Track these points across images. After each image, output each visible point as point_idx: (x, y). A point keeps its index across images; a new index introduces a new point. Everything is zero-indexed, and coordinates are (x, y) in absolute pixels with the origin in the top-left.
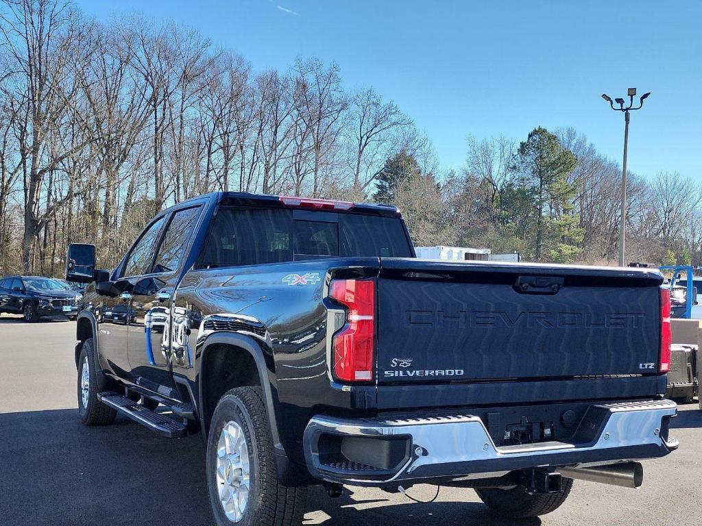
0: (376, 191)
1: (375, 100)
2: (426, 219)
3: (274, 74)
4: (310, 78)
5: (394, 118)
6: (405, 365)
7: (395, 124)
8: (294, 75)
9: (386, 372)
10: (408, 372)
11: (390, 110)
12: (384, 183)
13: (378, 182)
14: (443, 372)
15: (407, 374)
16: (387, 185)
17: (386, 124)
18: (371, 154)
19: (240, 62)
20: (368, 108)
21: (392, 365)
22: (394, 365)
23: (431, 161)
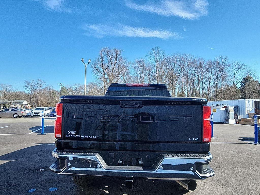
0: (240, 86)
1: (238, 63)
2: (255, 93)
3: (211, 61)
4: (220, 60)
5: (244, 67)
6: (73, 133)
7: (244, 68)
8: (216, 60)
9: (66, 135)
10: (74, 136)
11: (243, 65)
12: (243, 84)
13: (241, 84)
14: (88, 136)
15: (73, 136)
16: (244, 84)
17: (242, 69)
18: (238, 77)
19: (202, 59)
20: (236, 65)
21: (68, 133)
22: (69, 133)
23: (257, 77)
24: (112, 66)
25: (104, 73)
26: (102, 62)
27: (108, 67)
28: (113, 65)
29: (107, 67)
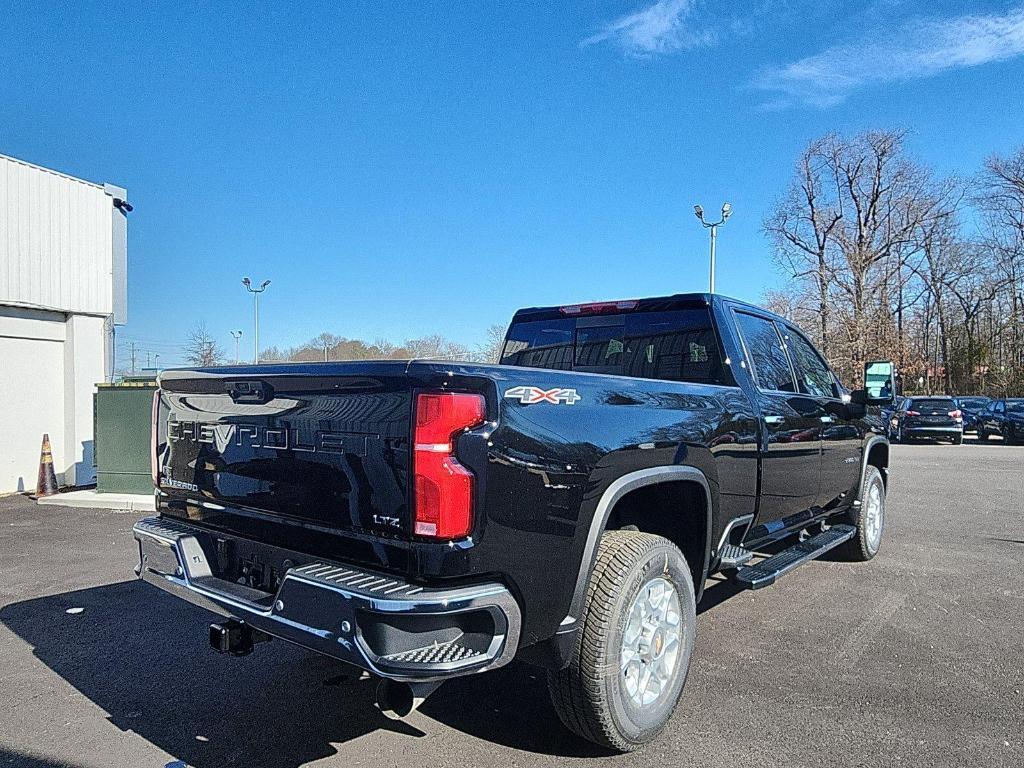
24: (860, 212)
25: (821, 248)
26: (810, 203)
27: (837, 218)
28: (865, 204)
29: (834, 222)
